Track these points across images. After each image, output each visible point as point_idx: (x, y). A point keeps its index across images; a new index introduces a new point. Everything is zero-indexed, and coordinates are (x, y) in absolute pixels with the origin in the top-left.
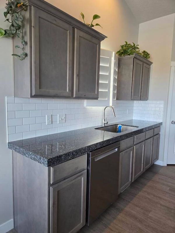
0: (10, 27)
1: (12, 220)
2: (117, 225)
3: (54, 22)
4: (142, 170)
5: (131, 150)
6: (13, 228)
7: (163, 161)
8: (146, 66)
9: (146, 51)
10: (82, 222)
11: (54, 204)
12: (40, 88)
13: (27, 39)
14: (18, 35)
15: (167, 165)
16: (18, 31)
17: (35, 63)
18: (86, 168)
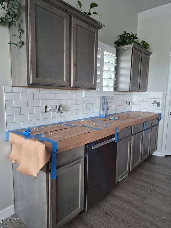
0: (6, 15)
1: (13, 205)
2: (114, 211)
3: (51, 10)
4: (140, 160)
5: (128, 140)
6: (14, 213)
7: (161, 152)
8: (145, 57)
9: (145, 41)
10: (80, 207)
11: (52, 188)
12: (37, 77)
13: (24, 27)
14: (15, 23)
15: (165, 155)
16: (14, 19)
17: (32, 51)
18: (84, 156)
